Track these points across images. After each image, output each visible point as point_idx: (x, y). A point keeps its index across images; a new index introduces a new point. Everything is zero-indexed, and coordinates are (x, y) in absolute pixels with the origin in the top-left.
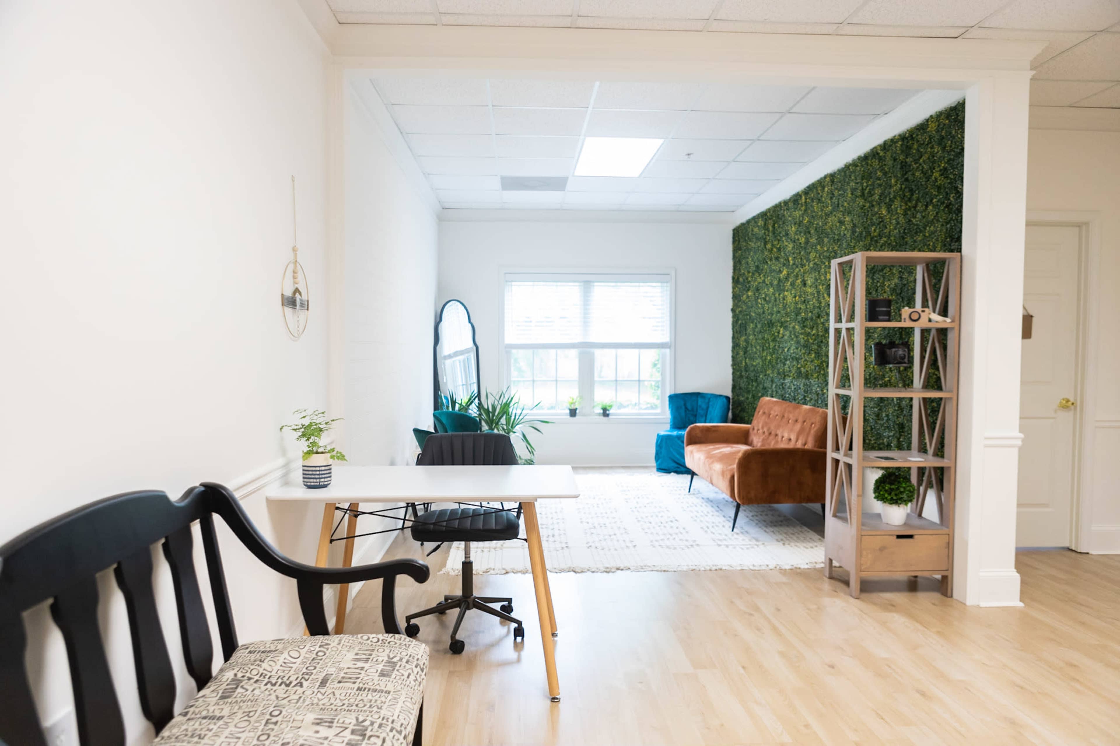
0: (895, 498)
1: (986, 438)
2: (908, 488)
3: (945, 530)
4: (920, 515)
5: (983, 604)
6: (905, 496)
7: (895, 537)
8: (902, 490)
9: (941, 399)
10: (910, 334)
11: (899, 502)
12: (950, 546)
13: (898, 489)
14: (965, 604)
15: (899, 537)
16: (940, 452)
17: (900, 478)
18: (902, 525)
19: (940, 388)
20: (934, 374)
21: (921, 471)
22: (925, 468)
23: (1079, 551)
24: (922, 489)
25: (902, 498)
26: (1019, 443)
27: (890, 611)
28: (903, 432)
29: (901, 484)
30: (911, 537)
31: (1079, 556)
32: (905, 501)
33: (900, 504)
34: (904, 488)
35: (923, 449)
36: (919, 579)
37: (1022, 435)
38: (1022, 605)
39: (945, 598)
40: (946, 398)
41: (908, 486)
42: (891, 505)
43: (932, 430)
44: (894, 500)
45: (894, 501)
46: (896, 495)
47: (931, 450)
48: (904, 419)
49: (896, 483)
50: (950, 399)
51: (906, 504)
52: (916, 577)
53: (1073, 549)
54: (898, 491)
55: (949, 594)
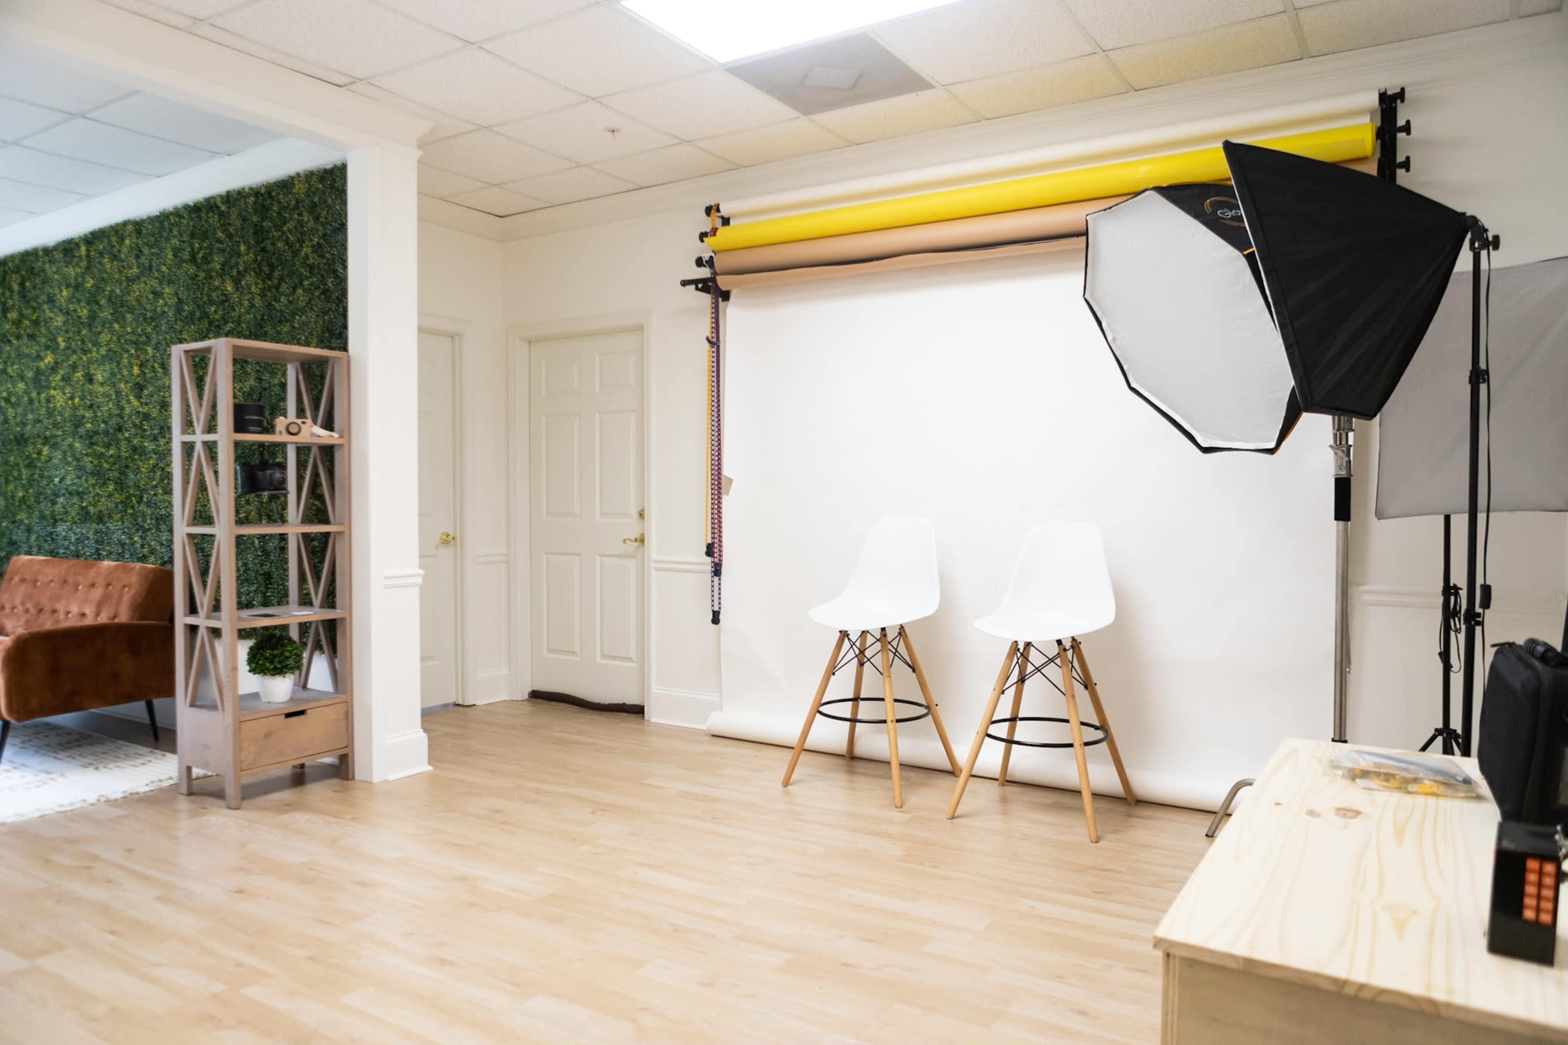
0: (279, 666)
1: (387, 578)
2: (295, 651)
3: (342, 698)
4: (305, 685)
5: (391, 778)
6: (291, 662)
7: (283, 716)
8: (287, 654)
9: (328, 534)
10: (276, 454)
11: (285, 670)
12: (348, 716)
13: (282, 654)
14: (369, 783)
15: (288, 715)
16: (330, 601)
17: (283, 640)
18: (289, 700)
19: (326, 520)
20: (313, 504)
21: (304, 627)
22: (310, 623)
23: (466, 705)
24: (306, 652)
25: (288, 665)
26: (420, 580)
27: (287, 812)
29: (286, 646)
30: (302, 713)
31: (466, 709)
32: (292, 669)
33: (286, 673)
34: (290, 652)
35: (305, 601)
36: (305, 769)
37: (422, 572)
38: (430, 768)
39: (346, 783)
40: (335, 532)
41: (292, 650)
42: (273, 677)
44: (278, 669)
45: (279, 671)
46: (280, 662)
47: (317, 601)
49: (279, 647)
50: (341, 533)
51: (293, 673)
52: (302, 766)
53: (460, 703)
54: (283, 657)
55: (350, 777)
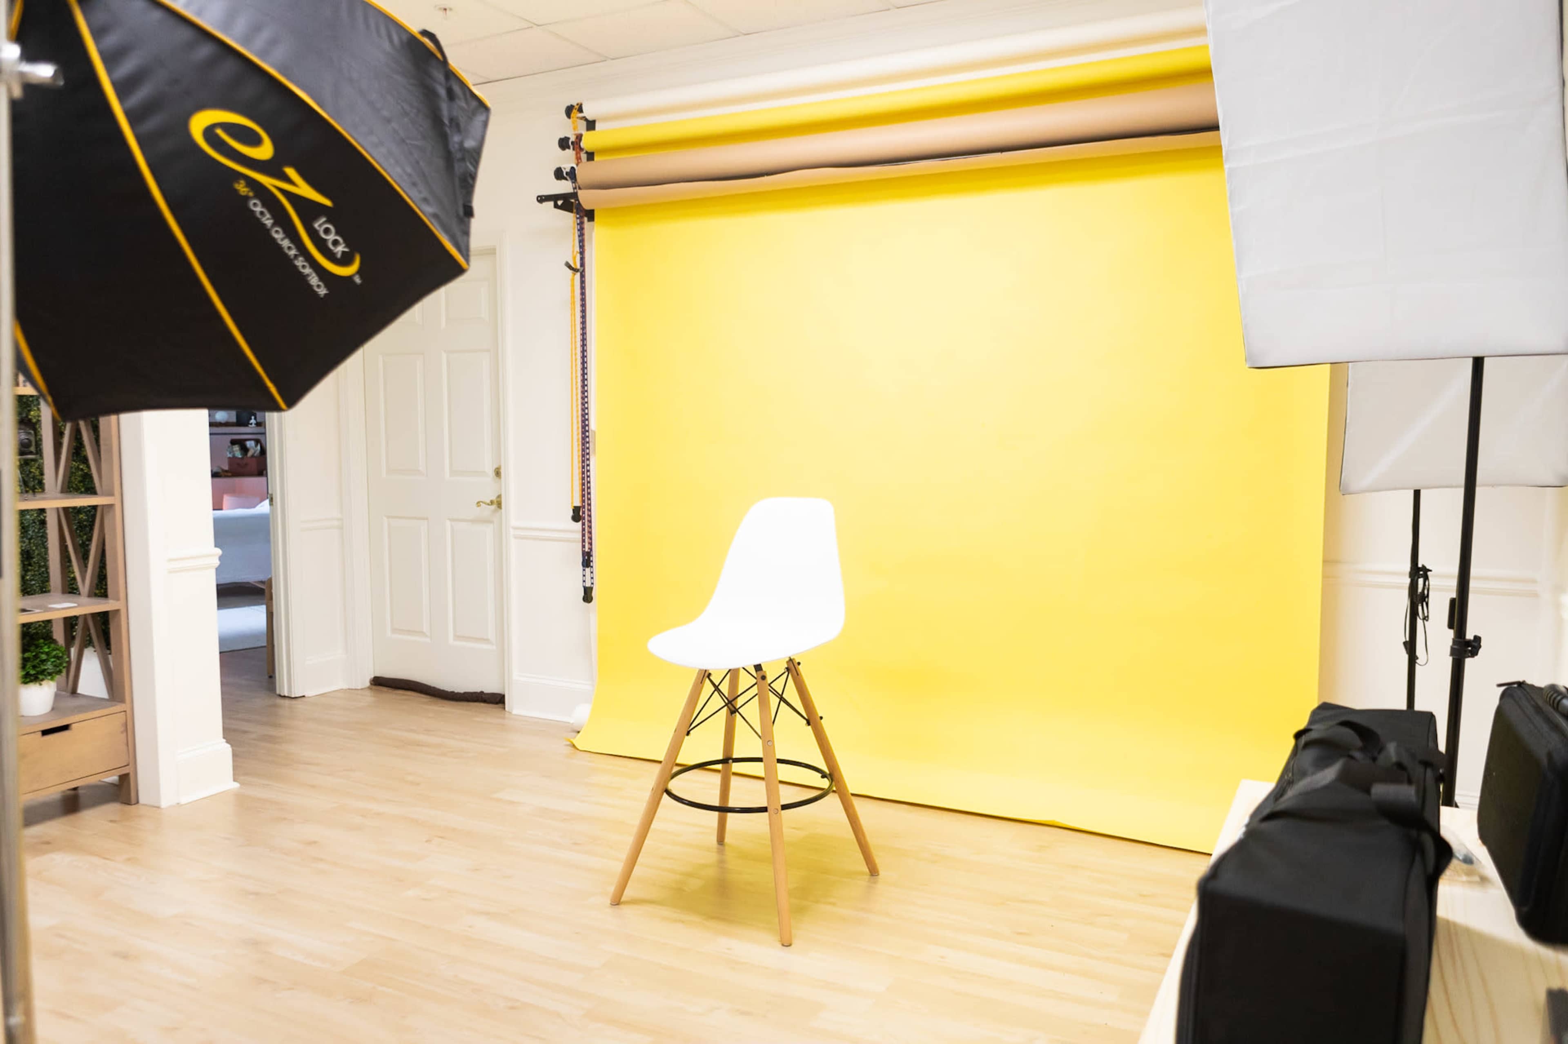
0: (32, 672)
1: (171, 560)
2: (55, 653)
3: (119, 707)
4: (74, 692)
5: (184, 800)
6: (49, 666)
7: (40, 733)
8: (44, 657)
9: (95, 508)
10: (30, 406)
11: (41, 677)
12: (128, 729)
13: (36, 657)
14: (158, 807)
15: (45, 733)
16: (101, 588)
17: (38, 640)
18: (48, 713)
19: (91, 490)
20: (78, 468)
21: (70, 623)
22: (76, 618)
23: (293, 696)
24: (73, 651)
25: (45, 670)
26: (217, 563)
27: (44, 852)
28: (30, 565)
29: (42, 647)
30: (65, 728)
31: (294, 702)
32: (50, 674)
33: (43, 680)
34: (47, 654)
35: (71, 588)
36: (80, 792)
37: (219, 551)
38: (236, 785)
39: (127, 808)
40: (103, 506)
41: (54, 650)
42: (26, 686)
43: (84, 557)
44: (31, 675)
45: (32, 678)
46: (34, 667)
47: (84, 589)
48: (30, 543)
49: (33, 648)
50: (111, 506)
51: (52, 679)
52: (75, 789)
53: (286, 695)
54: (38, 661)
55: (133, 800)
